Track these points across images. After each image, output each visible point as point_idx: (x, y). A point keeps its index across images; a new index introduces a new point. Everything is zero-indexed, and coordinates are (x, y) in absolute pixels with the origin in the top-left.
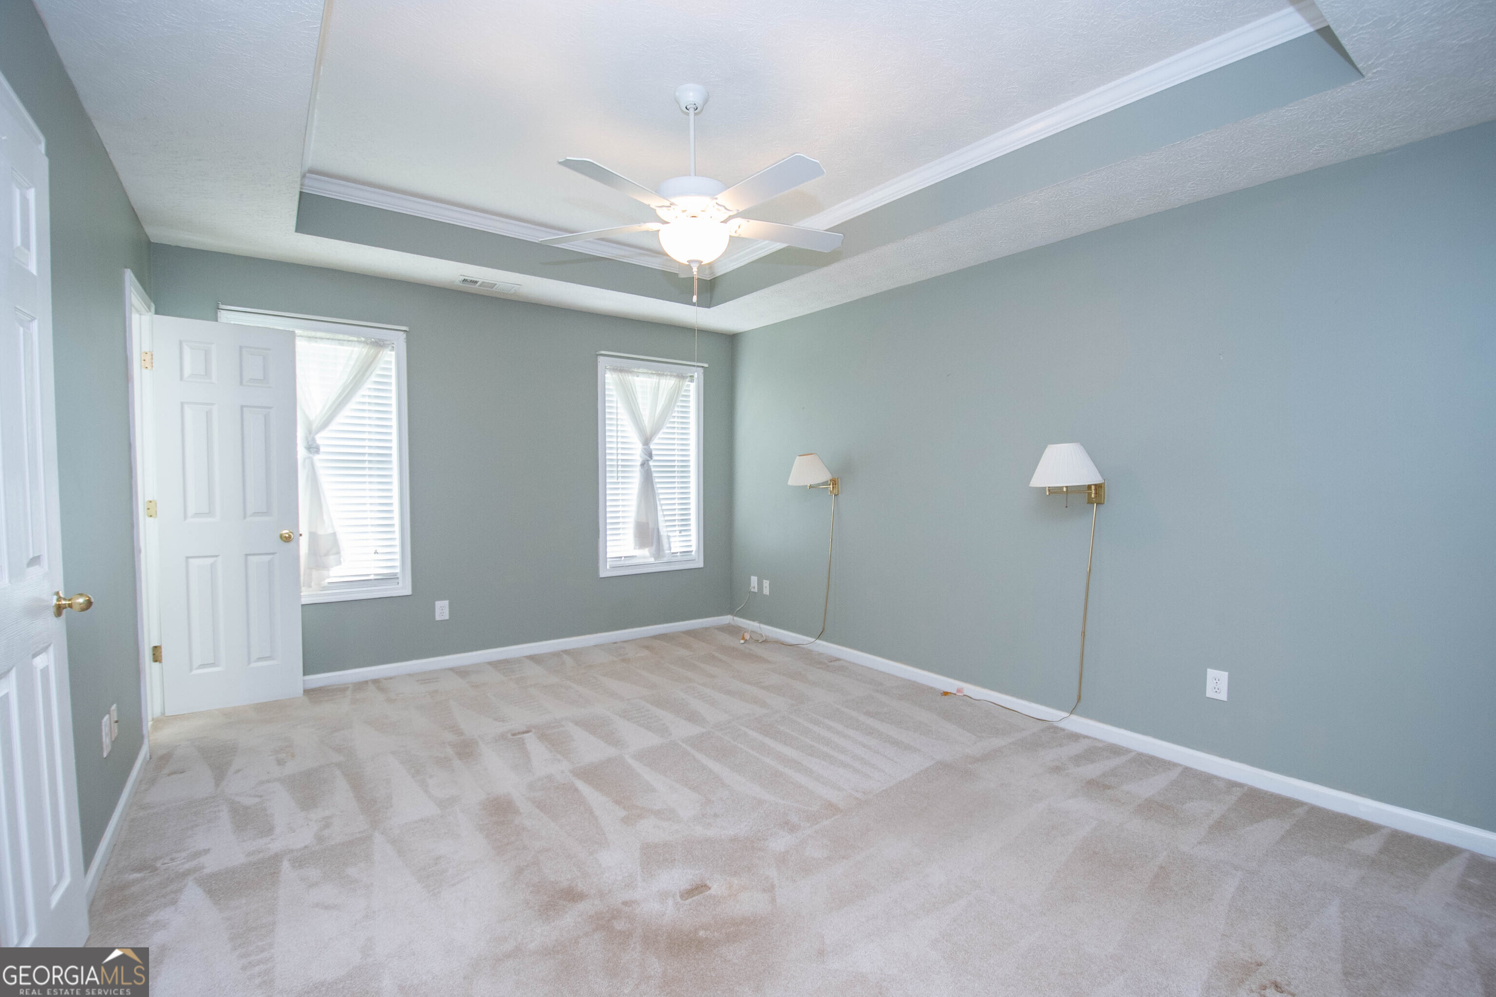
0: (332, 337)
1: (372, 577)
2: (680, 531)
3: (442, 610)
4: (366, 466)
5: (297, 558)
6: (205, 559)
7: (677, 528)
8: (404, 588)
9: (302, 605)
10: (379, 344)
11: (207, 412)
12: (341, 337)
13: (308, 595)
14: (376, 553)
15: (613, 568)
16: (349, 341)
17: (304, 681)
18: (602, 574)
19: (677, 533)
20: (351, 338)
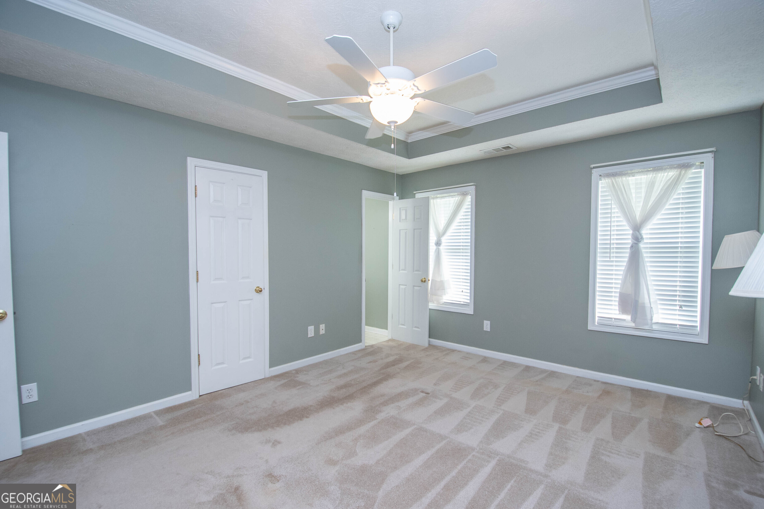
0: (449, 195)
1: (462, 303)
2: (681, 306)
3: (487, 325)
4: (461, 251)
5: (427, 289)
6: (403, 286)
7: (677, 303)
8: (470, 311)
9: (429, 309)
10: (465, 194)
11: (405, 232)
12: (452, 194)
13: (432, 306)
14: (462, 292)
15: (600, 324)
16: (454, 195)
17: (429, 340)
18: (590, 327)
19: (678, 308)
20: (455, 194)
